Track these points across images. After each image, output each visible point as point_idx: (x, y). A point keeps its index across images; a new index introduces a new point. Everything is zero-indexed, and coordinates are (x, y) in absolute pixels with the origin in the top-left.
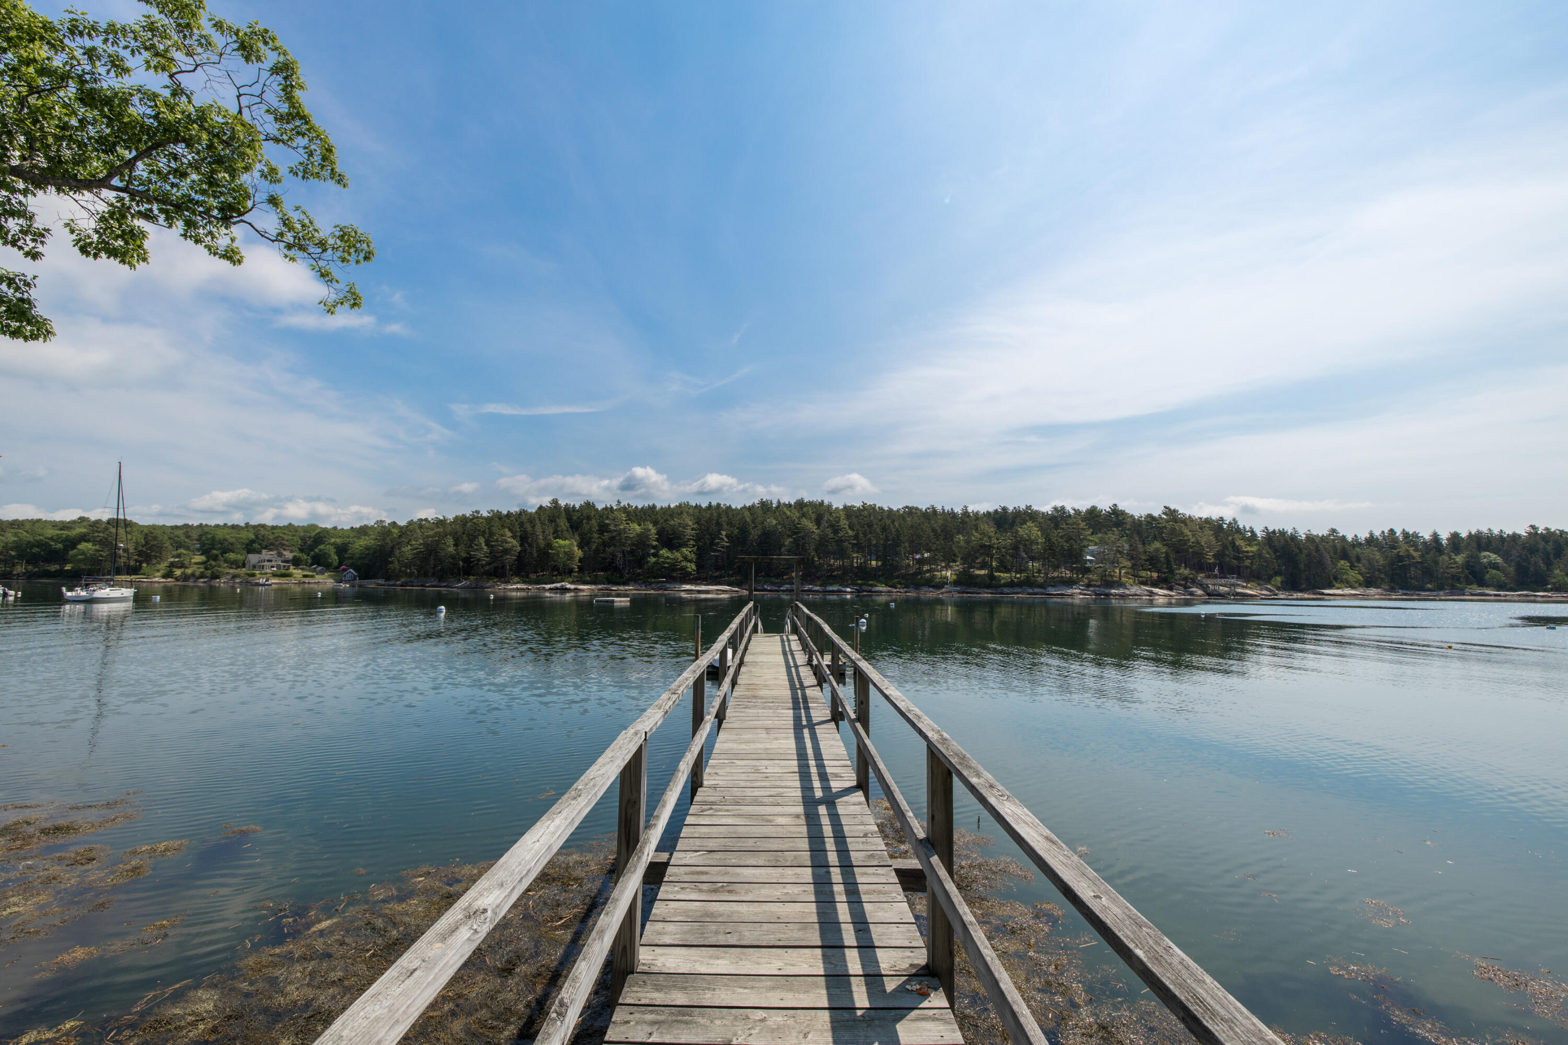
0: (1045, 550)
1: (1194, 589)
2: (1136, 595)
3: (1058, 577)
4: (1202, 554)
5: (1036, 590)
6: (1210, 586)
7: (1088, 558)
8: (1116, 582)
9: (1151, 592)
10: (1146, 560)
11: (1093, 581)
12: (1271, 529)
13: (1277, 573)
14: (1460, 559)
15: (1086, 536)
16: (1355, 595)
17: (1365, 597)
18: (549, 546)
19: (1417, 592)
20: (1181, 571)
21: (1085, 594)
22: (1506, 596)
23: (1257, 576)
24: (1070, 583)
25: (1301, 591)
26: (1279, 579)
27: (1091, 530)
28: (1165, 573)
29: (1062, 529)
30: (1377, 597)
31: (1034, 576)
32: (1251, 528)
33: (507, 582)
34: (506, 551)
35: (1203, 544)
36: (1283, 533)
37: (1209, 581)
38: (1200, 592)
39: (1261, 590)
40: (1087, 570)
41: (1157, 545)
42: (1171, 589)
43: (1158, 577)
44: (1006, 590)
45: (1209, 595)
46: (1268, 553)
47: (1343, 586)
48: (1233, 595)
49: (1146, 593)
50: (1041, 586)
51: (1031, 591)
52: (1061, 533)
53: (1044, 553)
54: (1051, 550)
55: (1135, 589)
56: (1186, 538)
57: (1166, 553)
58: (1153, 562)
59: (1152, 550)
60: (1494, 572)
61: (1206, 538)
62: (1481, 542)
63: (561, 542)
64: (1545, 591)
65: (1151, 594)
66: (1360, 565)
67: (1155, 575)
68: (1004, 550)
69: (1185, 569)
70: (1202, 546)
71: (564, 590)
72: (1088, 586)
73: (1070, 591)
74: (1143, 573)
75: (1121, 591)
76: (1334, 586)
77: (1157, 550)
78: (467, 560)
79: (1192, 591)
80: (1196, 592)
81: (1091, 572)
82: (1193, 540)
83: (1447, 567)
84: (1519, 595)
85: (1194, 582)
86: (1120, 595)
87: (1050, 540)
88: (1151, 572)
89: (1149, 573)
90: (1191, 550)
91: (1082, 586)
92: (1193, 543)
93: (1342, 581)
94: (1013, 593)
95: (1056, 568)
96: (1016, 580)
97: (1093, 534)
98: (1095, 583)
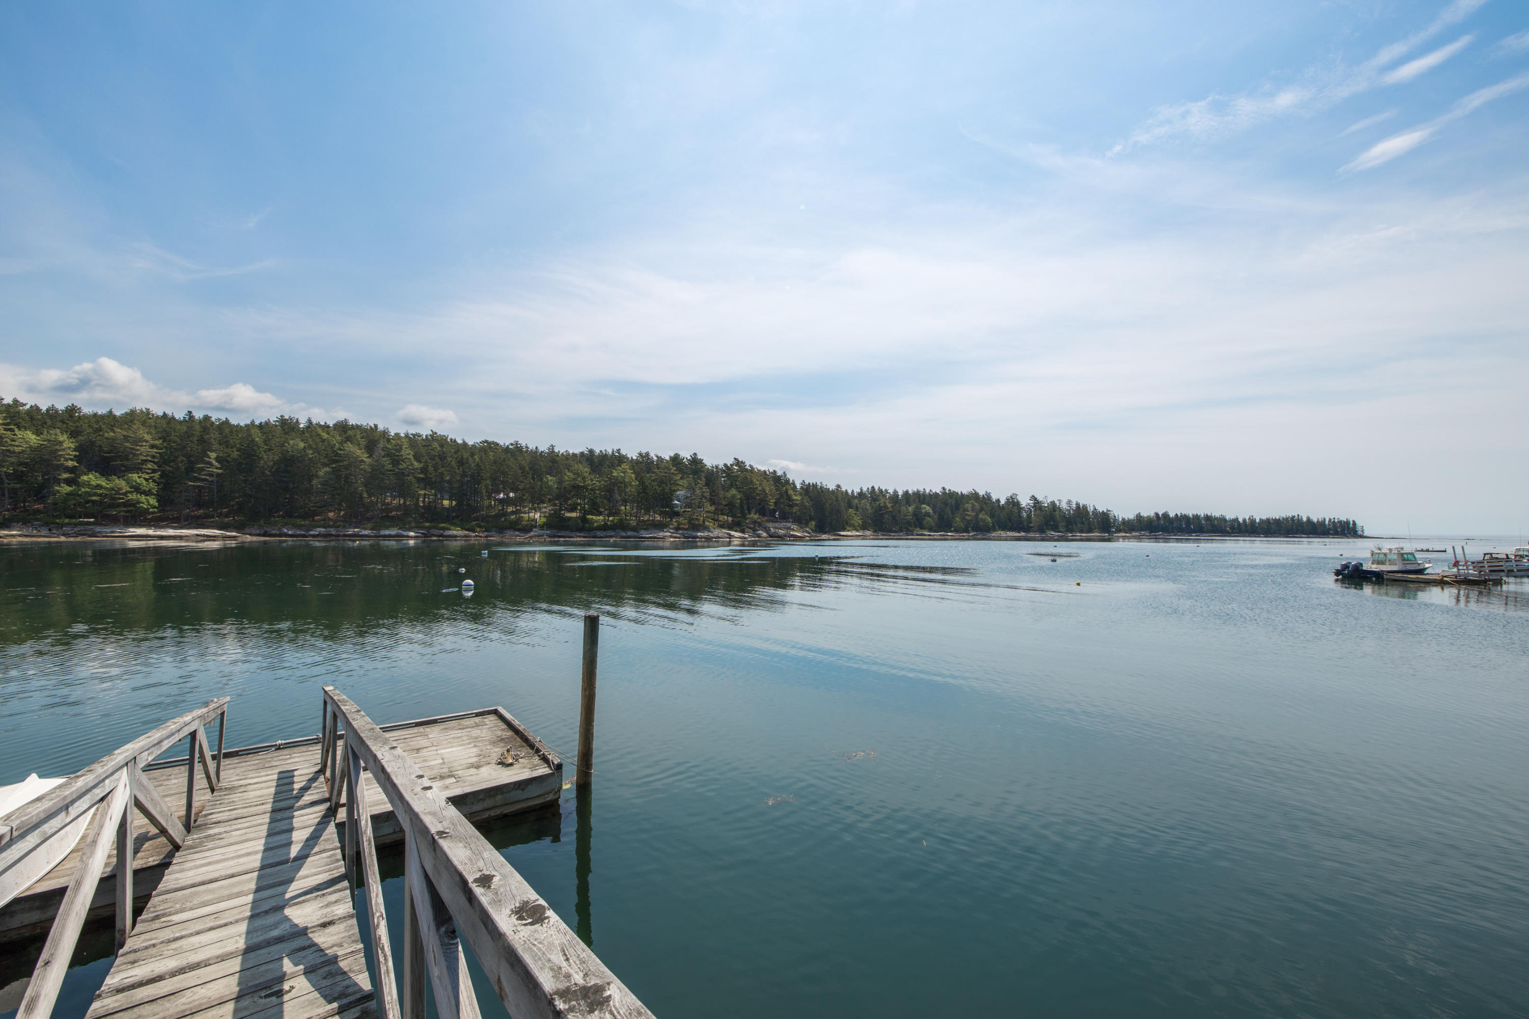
0: (639, 493)
1: (760, 532)
2: (718, 537)
3: (648, 520)
4: (766, 501)
5: (629, 533)
6: (772, 529)
7: (676, 502)
8: (699, 525)
9: (729, 534)
10: (726, 506)
11: (682, 524)
12: (807, 483)
13: (812, 519)
14: (911, 509)
15: (676, 481)
16: (856, 536)
17: (864, 538)
19: (889, 534)
20: (752, 515)
21: (675, 537)
22: (934, 535)
23: (801, 521)
24: (661, 526)
25: (825, 533)
26: (813, 523)
27: (681, 475)
28: (739, 517)
29: (654, 472)
30: (871, 537)
31: (626, 520)
32: (793, 481)
35: (767, 492)
36: (815, 486)
37: (770, 525)
38: (764, 535)
39: (803, 532)
40: (677, 514)
41: (733, 491)
42: (743, 532)
43: (732, 521)
44: (599, 533)
45: (771, 536)
46: (807, 502)
47: (851, 529)
48: (789, 537)
49: (726, 536)
50: (634, 529)
51: (624, 534)
52: (654, 477)
53: (638, 496)
54: (645, 493)
55: (717, 532)
56: (755, 487)
57: (741, 499)
58: (730, 508)
59: (729, 496)
60: (928, 518)
61: (769, 488)
62: (920, 498)
64: (951, 532)
65: (730, 536)
66: (858, 513)
67: (730, 519)
68: (598, 492)
69: (755, 514)
70: (766, 494)
72: (677, 529)
73: (661, 534)
74: (721, 518)
75: (706, 534)
76: (846, 529)
77: (734, 496)
79: (759, 534)
80: (762, 534)
81: (679, 515)
82: (760, 488)
83: (905, 516)
84: (940, 535)
85: (760, 525)
86: (705, 538)
87: (643, 482)
88: (728, 516)
89: (726, 517)
90: (758, 497)
91: (672, 529)
92: (760, 491)
93: (850, 526)
94: (607, 537)
95: (647, 511)
96: (609, 523)
97: (682, 478)
98: (683, 526)
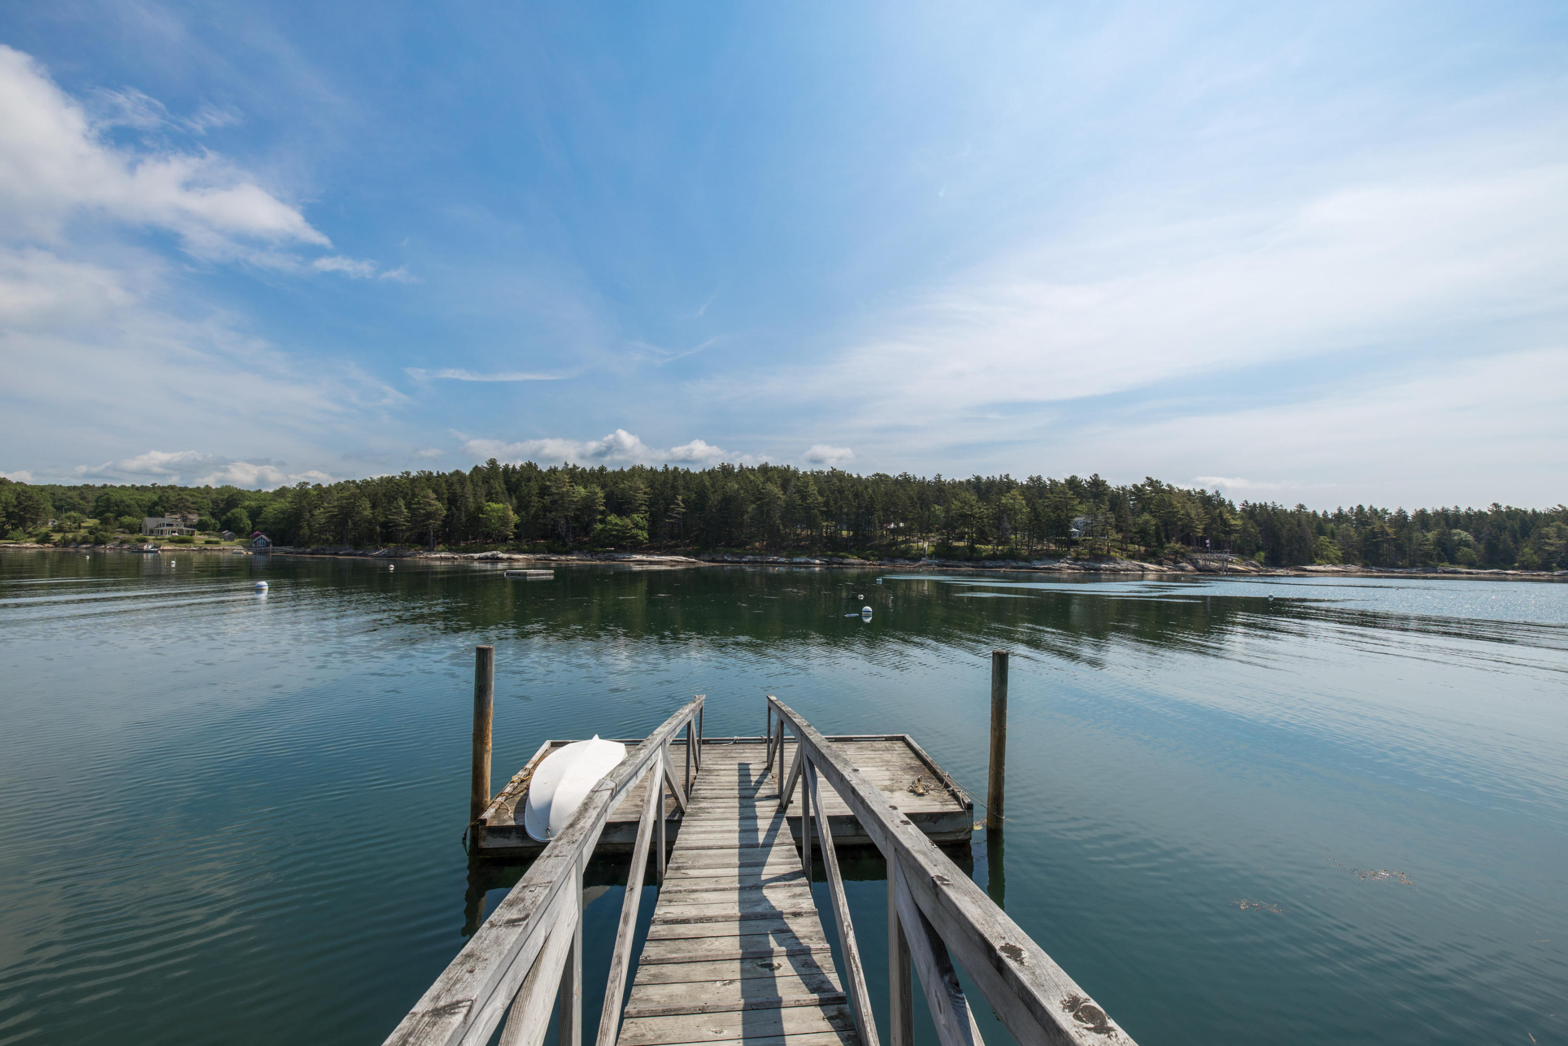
0: (1030, 521)
1: (1184, 564)
2: (1128, 570)
3: (1042, 550)
4: (1191, 527)
5: (1021, 564)
6: (1201, 562)
7: (1074, 530)
8: (1103, 556)
9: (1142, 567)
10: (1136, 533)
11: (1082, 554)
12: (1251, 503)
13: (1259, 549)
14: (1431, 536)
15: (1073, 506)
16: (1333, 571)
17: (1346, 574)
18: (480, 509)
19: (1390, 569)
20: (1172, 545)
21: (1073, 569)
22: (1478, 573)
23: (1244, 551)
24: (1057, 556)
25: (1282, 567)
26: (1262, 554)
27: (1079, 500)
28: (1154, 546)
29: (1047, 498)
30: (1359, 574)
31: (1017, 549)
32: (1230, 501)
33: (431, 550)
34: (429, 515)
35: (1193, 516)
36: (1263, 507)
37: (1198, 556)
38: (1190, 567)
39: (1247, 565)
40: (1076, 543)
41: (1146, 516)
42: (1160, 564)
43: (1145, 551)
44: (987, 563)
45: (1200, 570)
46: (1253, 527)
47: (1324, 562)
48: (1225, 571)
49: (1138, 568)
50: (1026, 559)
51: (1014, 564)
52: (1047, 502)
53: (1030, 523)
54: (1037, 520)
55: (1125, 564)
56: (1175, 510)
57: (1156, 525)
58: (1143, 535)
59: (1141, 521)
60: (1466, 549)
61: (1194, 511)
62: (1448, 519)
63: (494, 505)
64: (1513, 569)
65: (1143, 569)
66: (1335, 541)
67: (1143, 549)
68: (986, 520)
69: (1177, 543)
70: (1192, 518)
71: (496, 560)
72: (1076, 559)
73: (1057, 565)
74: (1131, 547)
75: (1112, 565)
76: (1315, 562)
77: (1147, 522)
78: (384, 525)
79: (1182, 566)
80: (1186, 567)
81: (1078, 544)
82: (1182, 512)
83: (1420, 545)
84: (1491, 573)
85: (1183, 555)
86: (1110, 570)
87: (1035, 509)
88: (1139, 545)
89: (1136, 546)
90: (1179, 523)
91: (1070, 559)
92: (1183, 515)
93: (1322, 558)
94: (996, 567)
95: (1040, 540)
96: (998, 553)
97: (1080, 503)
98: (1083, 556)
